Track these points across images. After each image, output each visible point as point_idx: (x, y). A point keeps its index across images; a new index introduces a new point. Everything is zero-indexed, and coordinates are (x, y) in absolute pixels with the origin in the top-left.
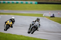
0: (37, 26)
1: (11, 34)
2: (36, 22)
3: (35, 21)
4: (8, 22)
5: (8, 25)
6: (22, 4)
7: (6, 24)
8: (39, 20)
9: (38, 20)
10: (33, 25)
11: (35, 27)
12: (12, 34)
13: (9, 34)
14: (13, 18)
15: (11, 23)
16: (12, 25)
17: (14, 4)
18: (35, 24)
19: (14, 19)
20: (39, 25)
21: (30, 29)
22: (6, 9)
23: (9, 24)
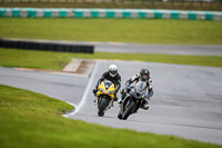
0: (138, 95)
2: (140, 82)
4: (102, 86)
5: (101, 96)
6: (175, 23)
8: (148, 74)
10: (129, 91)
15: (112, 88)
16: (115, 95)
17: (145, 22)
18: (133, 90)
23: (106, 92)
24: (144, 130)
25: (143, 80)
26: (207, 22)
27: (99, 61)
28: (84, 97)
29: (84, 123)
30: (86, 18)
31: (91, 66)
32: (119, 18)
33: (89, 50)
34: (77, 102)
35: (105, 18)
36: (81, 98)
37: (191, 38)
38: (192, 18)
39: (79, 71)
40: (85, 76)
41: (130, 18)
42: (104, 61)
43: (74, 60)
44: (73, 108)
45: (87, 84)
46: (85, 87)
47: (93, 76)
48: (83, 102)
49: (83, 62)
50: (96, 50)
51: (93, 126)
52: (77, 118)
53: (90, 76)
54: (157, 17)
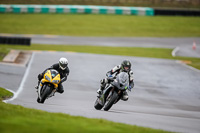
0: (121, 85)
1: (67, 116)
3: (118, 71)
4: (49, 74)
5: (46, 83)
7: (43, 80)
9: (126, 67)
11: (115, 89)
12: (72, 114)
13: (61, 115)
14: (63, 60)
15: (58, 78)
18: (116, 80)
19: (65, 65)
21: (102, 96)
22: (49, 32)
23: (52, 81)
24: (76, 114)
26: (133, 17)
27: (35, 52)
28: (22, 85)
29: (22, 108)
30: (24, 13)
31: (28, 56)
32: (53, 14)
33: (26, 42)
35: (41, 13)
36: (19, 85)
38: (119, 13)
39: (17, 61)
40: (23, 65)
41: (63, 13)
42: (39, 52)
43: (12, 51)
44: (12, 95)
45: (24, 72)
46: (22, 76)
47: (29, 65)
48: (21, 89)
49: (21, 54)
50: (32, 42)
51: (30, 110)
53: (27, 65)
54: (87, 12)
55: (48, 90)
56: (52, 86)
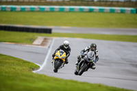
0: (89, 59)
2: (90, 52)
5: (57, 59)
7: (55, 57)
9: (93, 48)
15: (64, 55)
16: (66, 59)
17: (83, 14)
18: (86, 56)
20: (97, 57)
23: (60, 57)
25: (92, 50)
26: (122, 14)
27: (54, 38)
28: (46, 60)
29: (45, 76)
30: (47, 12)
31: (50, 41)
32: (67, 12)
33: (48, 31)
34: (41, 63)
35: (59, 11)
36: (44, 61)
37: (112, 24)
38: (112, 11)
39: (43, 44)
40: (46, 47)
41: (74, 12)
42: (58, 38)
43: (39, 37)
44: (39, 67)
45: (47, 52)
46: (46, 54)
47: (51, 47)
48: (45, 63)
49: (45, 39)
50: (53, 31)
51: (51, 78)
52: (41, 73)
53: (49, 47)
54: (91, 11)
55: (59, 64)
56: (61, 61)
